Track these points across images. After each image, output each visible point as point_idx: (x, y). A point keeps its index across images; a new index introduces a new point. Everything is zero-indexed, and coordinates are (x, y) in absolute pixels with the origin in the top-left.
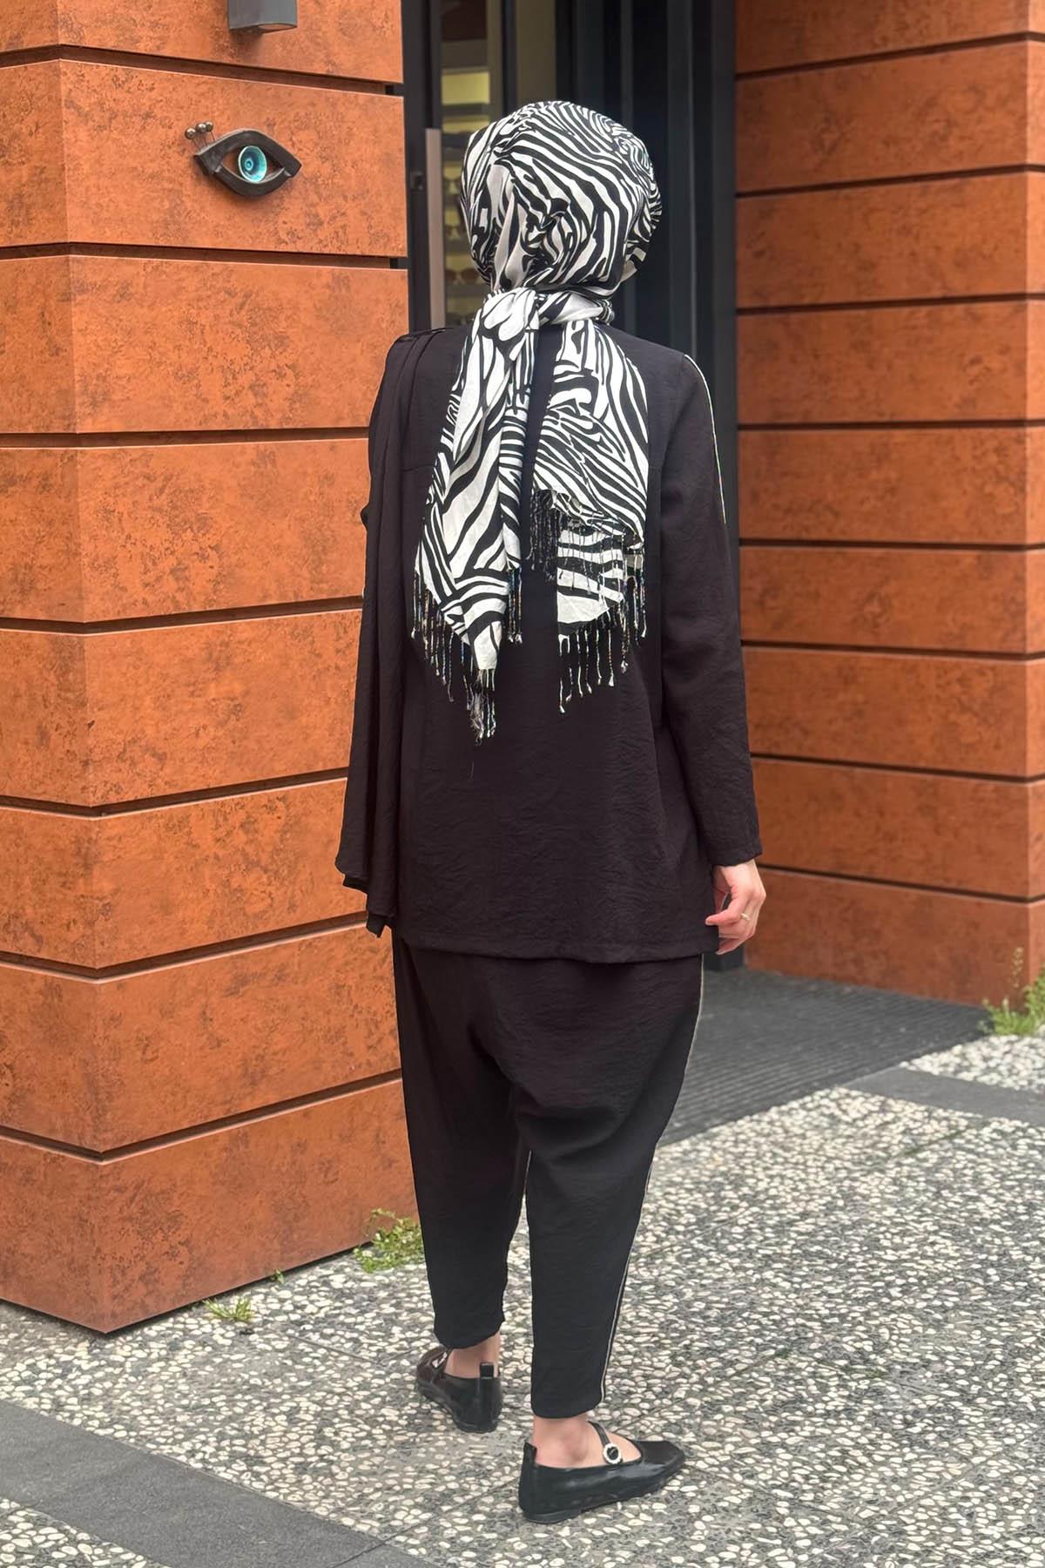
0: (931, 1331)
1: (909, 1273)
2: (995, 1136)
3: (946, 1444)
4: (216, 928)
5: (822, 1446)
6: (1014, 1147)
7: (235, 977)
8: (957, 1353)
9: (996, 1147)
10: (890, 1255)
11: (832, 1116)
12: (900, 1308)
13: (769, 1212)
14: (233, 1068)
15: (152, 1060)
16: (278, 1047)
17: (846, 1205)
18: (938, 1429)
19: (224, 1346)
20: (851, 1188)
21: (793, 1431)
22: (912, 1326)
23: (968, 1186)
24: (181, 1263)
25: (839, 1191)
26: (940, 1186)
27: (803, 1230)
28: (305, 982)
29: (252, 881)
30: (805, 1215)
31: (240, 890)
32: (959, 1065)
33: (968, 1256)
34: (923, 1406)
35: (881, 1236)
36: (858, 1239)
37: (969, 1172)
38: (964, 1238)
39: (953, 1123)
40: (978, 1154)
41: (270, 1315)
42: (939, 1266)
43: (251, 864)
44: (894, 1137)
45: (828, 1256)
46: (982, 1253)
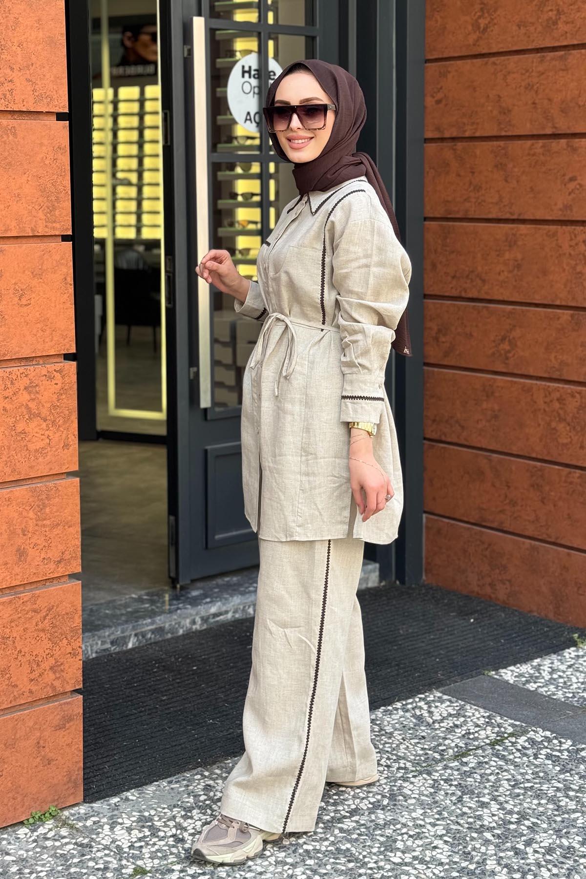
2: (526, 744)
6: (536, 756)
9: (523, 755)
11: (420, 718)
13: (329, 808)
17: (388, 805)
20: (401, 788)
23: (486, 791)
25: (391, 790)
26: (466, 790)
27: (345, 827)
30: (353, 812)
32: (531, 677)
33: (456, 863)
35: (400, 838)
36: (382, 839)
38: (458, 845)
39: (503, 729)
40: (507, 761)
44: (454, 741)
45: (352, 855)
46: (466, 861)
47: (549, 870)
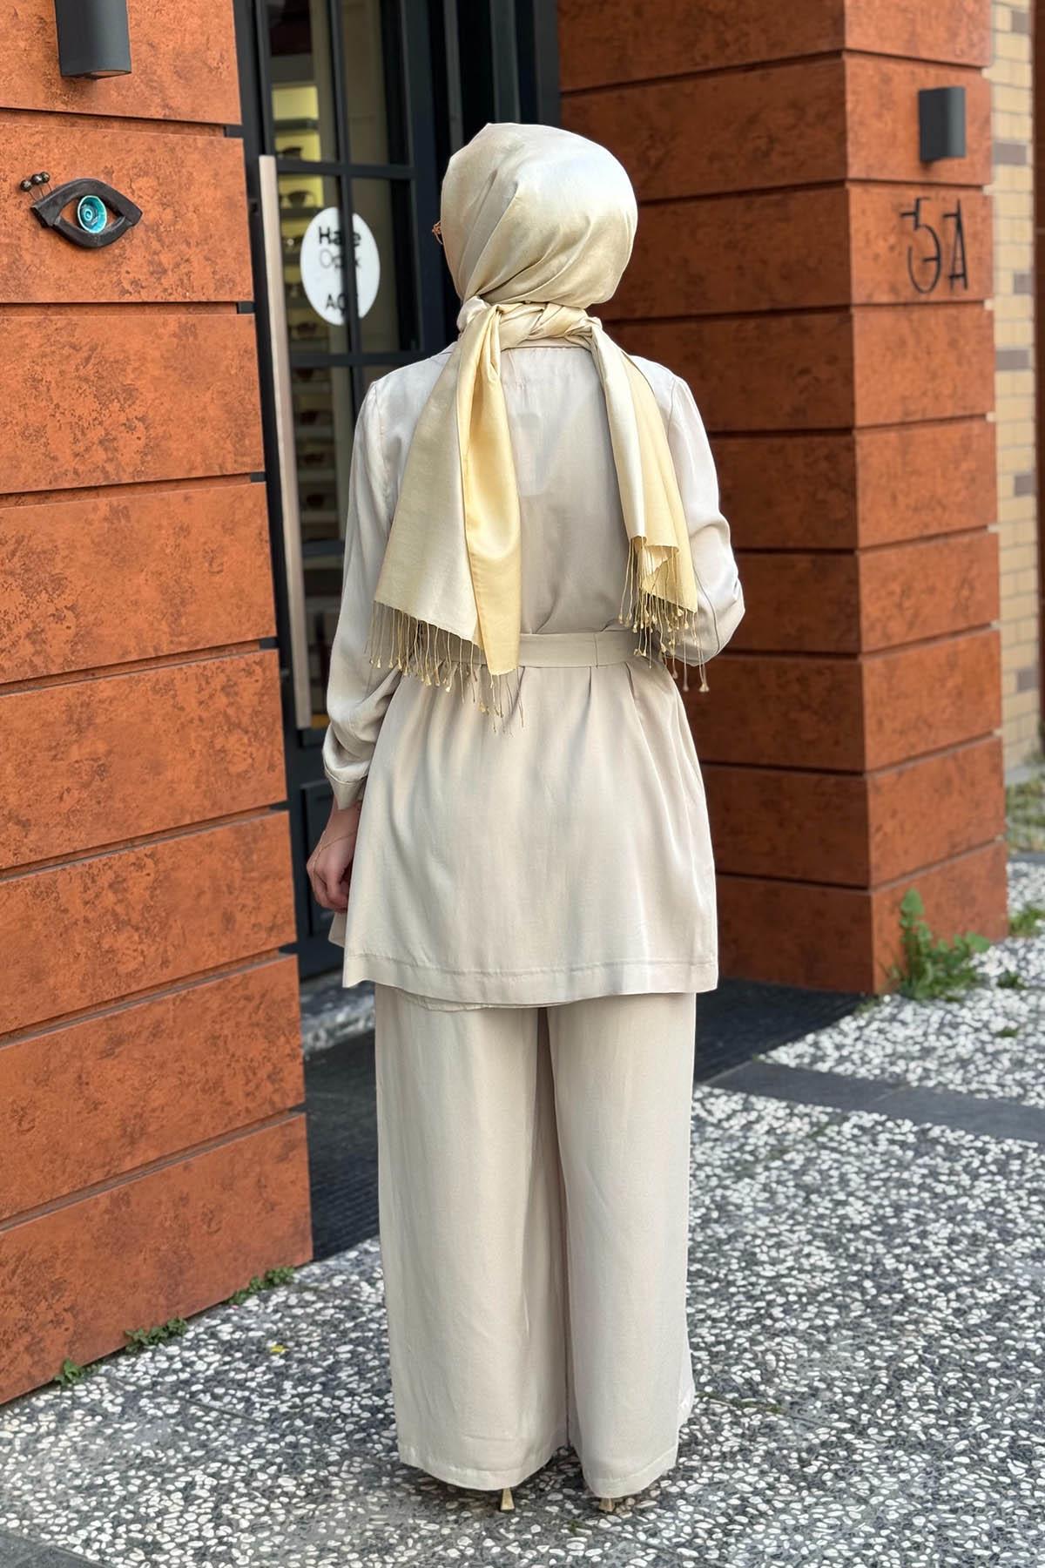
0: (816, 1355)
1: (788, 1289)
2: (856, 1131)
3: (842, 1485)
4: (89, 991)
5: (721, 1494)
6: (875, 1143)
7: (110, 1039)
8: (843, 1378)
9: (859, 1144)
10: (769, 1271)
12: (782, 1331)
14: (110, 1129)
15: (29, 1130)
16: (156, 1104)
17: (719, 1217)
18: (834, 1467)
19: (114, 1414)
20: (723, 1197)
21: (691, 1478)
22: (797, 1350)
23: (836, 1188)
24: (67, 1329)
25: (713, 1201)
26: (809, 1190)
28: (180, 1037)
29: (123, 941)
31: (111, 951)
33: (844, 1268)
34: (816, 1441)
35: (758, 1250)
36: (737, 1254)
37: (834, 1173)
38: (836, 1248)
39: (814, 1120)
40: (841, 1153)
41: (158, 1376)
42: (817, 1280)
43: (121, 924)
44: (759, 1138)
45: (708, 1275)
46: (856, 1263)
47: (965, 1261)
